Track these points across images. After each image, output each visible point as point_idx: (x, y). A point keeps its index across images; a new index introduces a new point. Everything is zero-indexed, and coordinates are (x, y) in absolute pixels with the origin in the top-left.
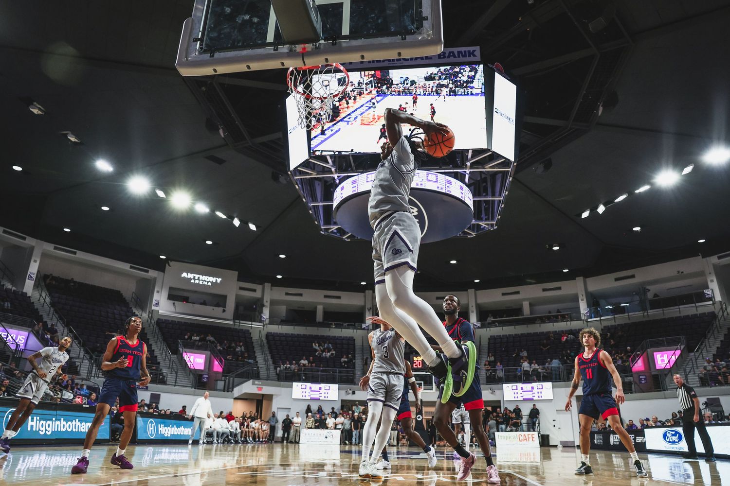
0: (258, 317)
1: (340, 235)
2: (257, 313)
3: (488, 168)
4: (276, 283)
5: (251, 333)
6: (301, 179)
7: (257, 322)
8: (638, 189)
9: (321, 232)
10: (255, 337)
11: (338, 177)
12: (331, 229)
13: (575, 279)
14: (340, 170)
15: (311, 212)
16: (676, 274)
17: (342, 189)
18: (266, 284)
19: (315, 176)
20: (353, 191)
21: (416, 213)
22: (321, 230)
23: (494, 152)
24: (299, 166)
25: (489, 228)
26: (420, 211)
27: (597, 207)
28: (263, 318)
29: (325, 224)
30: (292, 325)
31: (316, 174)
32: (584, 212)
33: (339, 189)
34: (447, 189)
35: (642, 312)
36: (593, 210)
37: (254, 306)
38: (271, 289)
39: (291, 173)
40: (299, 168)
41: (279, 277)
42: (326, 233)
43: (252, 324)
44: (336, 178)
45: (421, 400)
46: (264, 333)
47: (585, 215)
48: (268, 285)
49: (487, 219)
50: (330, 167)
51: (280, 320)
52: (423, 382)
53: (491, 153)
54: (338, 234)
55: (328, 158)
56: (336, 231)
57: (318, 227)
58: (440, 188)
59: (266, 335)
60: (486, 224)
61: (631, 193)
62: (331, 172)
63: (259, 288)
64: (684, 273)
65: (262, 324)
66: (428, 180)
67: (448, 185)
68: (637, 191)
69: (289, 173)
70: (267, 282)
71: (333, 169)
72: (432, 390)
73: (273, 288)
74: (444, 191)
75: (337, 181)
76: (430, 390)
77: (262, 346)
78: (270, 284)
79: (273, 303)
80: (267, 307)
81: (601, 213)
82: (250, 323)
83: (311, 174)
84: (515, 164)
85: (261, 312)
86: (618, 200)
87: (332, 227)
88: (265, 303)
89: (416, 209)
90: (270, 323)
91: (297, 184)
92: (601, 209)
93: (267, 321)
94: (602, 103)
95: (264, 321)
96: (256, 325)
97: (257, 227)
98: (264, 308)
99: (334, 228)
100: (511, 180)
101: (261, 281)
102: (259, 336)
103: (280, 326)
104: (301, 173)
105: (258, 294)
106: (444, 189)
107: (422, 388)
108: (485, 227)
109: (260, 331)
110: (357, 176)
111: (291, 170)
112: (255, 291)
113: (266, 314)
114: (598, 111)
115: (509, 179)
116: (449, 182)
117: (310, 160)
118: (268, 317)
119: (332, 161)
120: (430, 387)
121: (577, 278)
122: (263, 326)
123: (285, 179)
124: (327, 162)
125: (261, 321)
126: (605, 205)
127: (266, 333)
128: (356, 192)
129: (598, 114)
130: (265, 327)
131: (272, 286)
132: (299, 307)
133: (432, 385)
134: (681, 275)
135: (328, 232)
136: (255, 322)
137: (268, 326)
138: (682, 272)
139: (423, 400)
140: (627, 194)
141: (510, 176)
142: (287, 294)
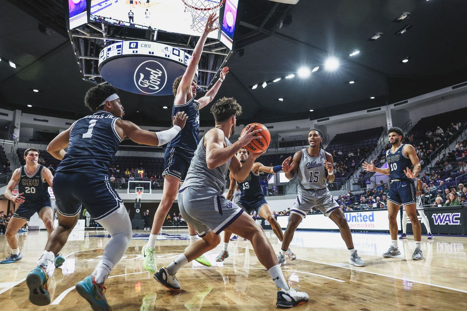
0: (10, 136)
1: (97, 83)
2: (9, 133)
3: (213, 52)
4: (26, 110)
5: (3, 148)
6: (78, 37)
7: (9, 140)
8: (287, 76)
9: (83, 79)
10: (7, 151)
11: (106, 40)
12: (91, 77)
13: (239, 126)
14: (109, 35)
15: (78, 63)
16: (295, 128)
17: (109, 50)
18: (17, 111)
19: (89, 37)
20: (118, 54)
21: (160, 75)
22: (83, 77)
23: (221, 42)
24: (78, 27)
25: (203, 90)
26: (163, 74)
27: (262, 84)
28: (15, 137)
29: (86, 73)
30: (39, 143)
31: (90, 35)
32: (254, 85)
33: (105, 49)
34: (185, 62)
35: (275, 149)
36: (260, 84)
37: (6, 127)
38: (22, 115)
39: (70, 31)
40: (77, 29)
41: (30, 106)
42: (87, 80)
43: (4, 142)
44: (105, 41)
45: (140, 199)
46: (15, 149)
47: (255, 87)
48: (18, 112)
49: (202, 84)
50: (102, 32)
51: (29, 139)
52: (143, 188)
53: (219, 42)
54: (95, 81)
55: (103, 25)
56: (94, 79)
57: (82, 74)
58: (181, 60)
59: (17, 150)
60: (201, 87)
61: (283, 78)
62: (102, 36)
63: (10, 113)
64: (300, 128)
65: (13, 142)
66: (173, 54)
67: (186, 59)
68: (287, 78)
69: (68, 31)
70: (18, 109)
71: (104, 34)
72: (149, 192)
73: (23, 114)
74: (183, 63)
75: (105, 44)
76: (148, 193)
77: (14, 159)
78: (21, 111)
79: (23, 125)
80: (18, 128)
81: (264, 88)
82: (3, 140)
83: (86, 35)
84: (232, 52)
85: (12, 132)
86: (275, 81)
87: (92, 76)
88: (16, 125)
89: (161, 72)
90: (20, 141)
91: (72, 41)
92: (265, 85)
93: (18, 140)
94: (283, 21)
95: (15, 139)
96: (8, 142)
97: (16, 65)
98: (15, 130)
99: (93, 77)
100: (226, 61)
101: (13, 107)
102: (11, 151)
103: (29, 144)
104: (78, 33)
105: (10, 118)
106: (183, 61)
107: (142, 191)
108: (200, 89)
109: (12, 147)
110: (122, 43)
111: (70, 29)
112: (7, 115)
113: (17, 134)
114: (279, 25)
115: (225, 61)
116: (187, 57)
117: (88, 25)
118: (18, 136)
119: (105, 29)
120: (148, 191)
121: (240, 125)
122: (15, 143)
123: (51, 32)
124: (101, 28)
125: (12, 139)
126: (267, 83)
127: (17, 149)
128: (121, 54)
129: (279, 27)
130: (16, 144)
131: (22, 112)
132: (44, 130)
133: (149, 190)
134: (298, 129)
135: (89, 80)
136: (7, 139)
137: (19, 143)
138: (299, 127)
139: (141, 199)
140: (281, 78)
141: (226, 59)
142: (35, 119)
